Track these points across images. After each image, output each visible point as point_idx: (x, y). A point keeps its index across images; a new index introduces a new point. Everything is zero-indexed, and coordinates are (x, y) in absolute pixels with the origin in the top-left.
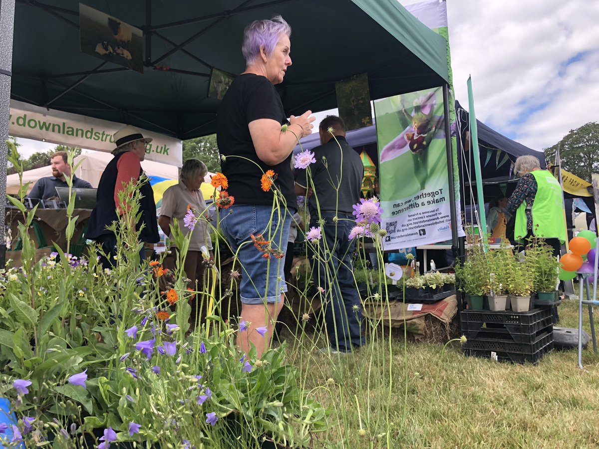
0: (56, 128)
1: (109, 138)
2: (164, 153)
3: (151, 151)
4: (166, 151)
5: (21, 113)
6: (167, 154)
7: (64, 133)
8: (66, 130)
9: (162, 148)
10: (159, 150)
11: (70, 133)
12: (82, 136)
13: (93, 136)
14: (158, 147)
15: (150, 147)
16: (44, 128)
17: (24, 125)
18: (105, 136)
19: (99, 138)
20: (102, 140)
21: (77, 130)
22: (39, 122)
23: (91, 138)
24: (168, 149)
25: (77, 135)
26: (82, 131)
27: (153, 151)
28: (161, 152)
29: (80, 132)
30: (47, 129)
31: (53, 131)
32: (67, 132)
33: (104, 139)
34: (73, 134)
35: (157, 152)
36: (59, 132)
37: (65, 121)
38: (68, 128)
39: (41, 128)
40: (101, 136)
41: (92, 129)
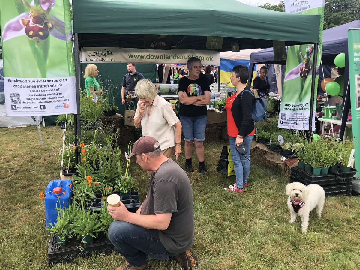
0: (161, 57)
1: (184, 57)
2: (210, 60)
3: (204, 60)
4: (211, 59)
5: (148, 54)
6: (212, 60)
7: (164, 59)
8: (165, 57)
9: (209, 58)
10: (208, 59)
11: (167, 58)
12: (172, 59)
13: (177, 58)
14: (207, 57)
15: (204, 58)
16: (157, 58)
17: (149, 58)
18: (182, 57)
19: (179, 58)
20: (181, 59)
21: (170, 56)
22: (155, 56)
23: (176, 59)
24: (212, 58)
25: (170, 59)
26: (172, 56)
27: (205, 60)
28: (209, 60)
29: (171, 57)
30: (158, 58)
31: (160, 59)
32: (166, 58)
33: (182, 58)
34: (168, 59)
35: (207, 60)
36: (163, 59)
37: (164, 54)
38: (166, 56)
39: (156, 58)
40: (180, 57)
41: (176, 55)
